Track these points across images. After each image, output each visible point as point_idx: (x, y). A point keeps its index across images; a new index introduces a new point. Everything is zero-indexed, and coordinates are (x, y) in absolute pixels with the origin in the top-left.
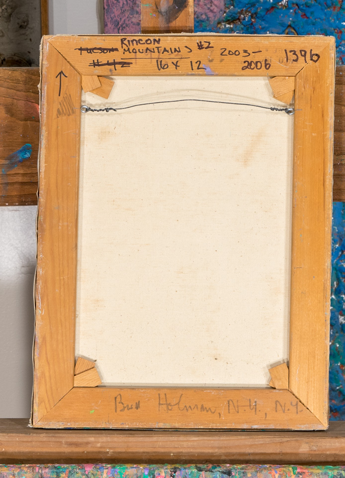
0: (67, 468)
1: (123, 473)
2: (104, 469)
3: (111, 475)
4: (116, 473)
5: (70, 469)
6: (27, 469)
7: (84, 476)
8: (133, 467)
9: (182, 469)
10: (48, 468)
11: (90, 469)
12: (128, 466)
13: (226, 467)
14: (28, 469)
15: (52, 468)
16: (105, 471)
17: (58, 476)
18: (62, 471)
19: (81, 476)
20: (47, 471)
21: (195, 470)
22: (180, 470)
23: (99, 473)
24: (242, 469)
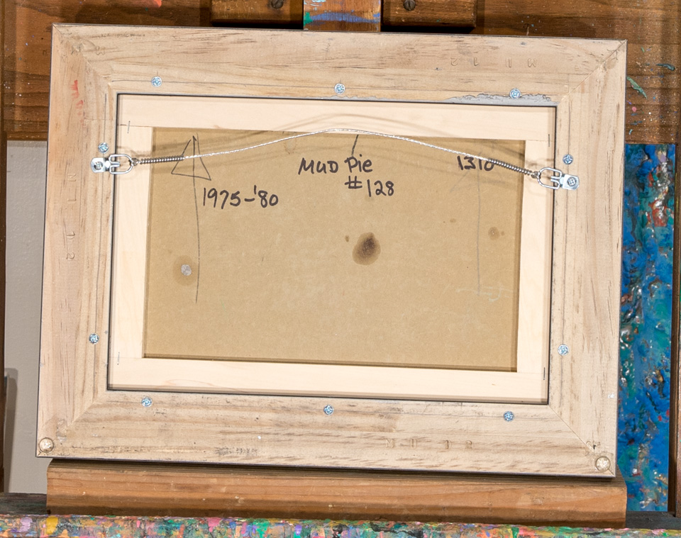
0: (182, 523)
1: (264, 531)
2: (236, 525)
3: (246, 534)
4: (254, 531)
5: (187, 524)
6: (123, 523)
7: (207, 535)
8: (279, 524)
9: (351, 527)
10: (154, 521)
11: (215, 524)
12: (272, 521)
13: (415, 525)
14: (125, 523)
15: (160, 523)
16: (238, 528)
17: (169, 534)
18: (174, 527)
19: (202, 535)
20: (152, 527)
21: (369, 530)
22: (348, 528)
23: (229, 531)
24: (438, 529)
